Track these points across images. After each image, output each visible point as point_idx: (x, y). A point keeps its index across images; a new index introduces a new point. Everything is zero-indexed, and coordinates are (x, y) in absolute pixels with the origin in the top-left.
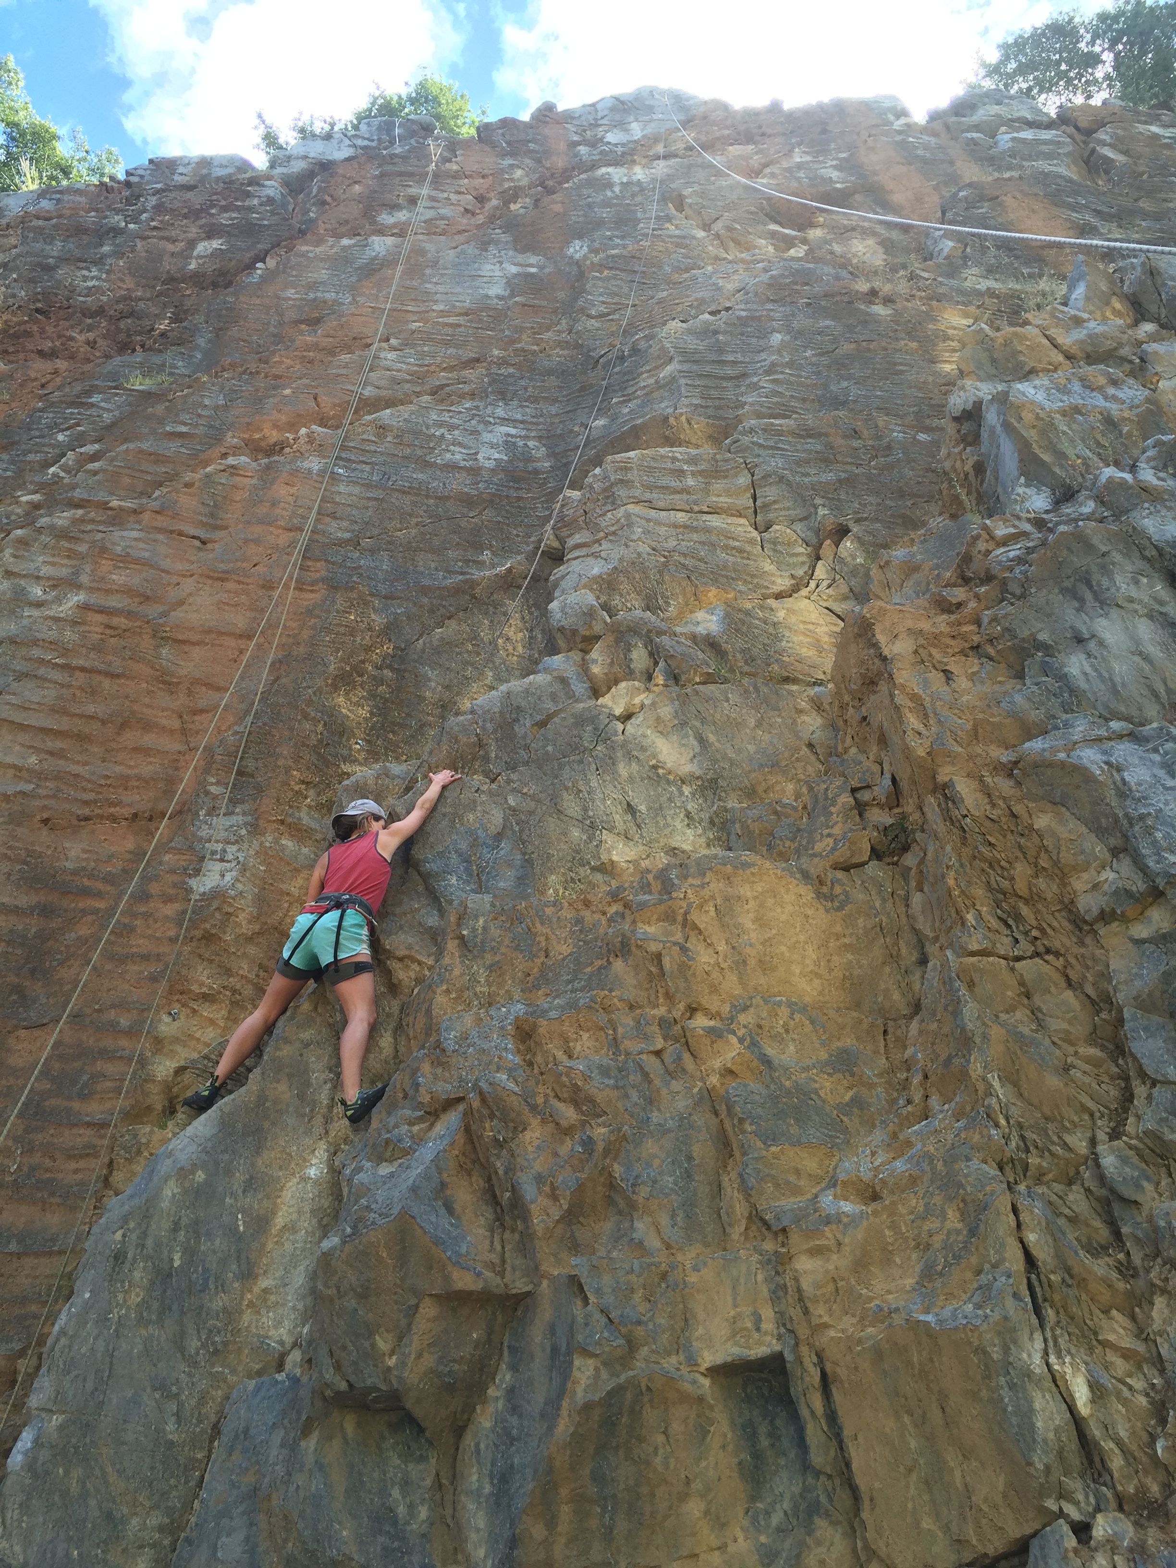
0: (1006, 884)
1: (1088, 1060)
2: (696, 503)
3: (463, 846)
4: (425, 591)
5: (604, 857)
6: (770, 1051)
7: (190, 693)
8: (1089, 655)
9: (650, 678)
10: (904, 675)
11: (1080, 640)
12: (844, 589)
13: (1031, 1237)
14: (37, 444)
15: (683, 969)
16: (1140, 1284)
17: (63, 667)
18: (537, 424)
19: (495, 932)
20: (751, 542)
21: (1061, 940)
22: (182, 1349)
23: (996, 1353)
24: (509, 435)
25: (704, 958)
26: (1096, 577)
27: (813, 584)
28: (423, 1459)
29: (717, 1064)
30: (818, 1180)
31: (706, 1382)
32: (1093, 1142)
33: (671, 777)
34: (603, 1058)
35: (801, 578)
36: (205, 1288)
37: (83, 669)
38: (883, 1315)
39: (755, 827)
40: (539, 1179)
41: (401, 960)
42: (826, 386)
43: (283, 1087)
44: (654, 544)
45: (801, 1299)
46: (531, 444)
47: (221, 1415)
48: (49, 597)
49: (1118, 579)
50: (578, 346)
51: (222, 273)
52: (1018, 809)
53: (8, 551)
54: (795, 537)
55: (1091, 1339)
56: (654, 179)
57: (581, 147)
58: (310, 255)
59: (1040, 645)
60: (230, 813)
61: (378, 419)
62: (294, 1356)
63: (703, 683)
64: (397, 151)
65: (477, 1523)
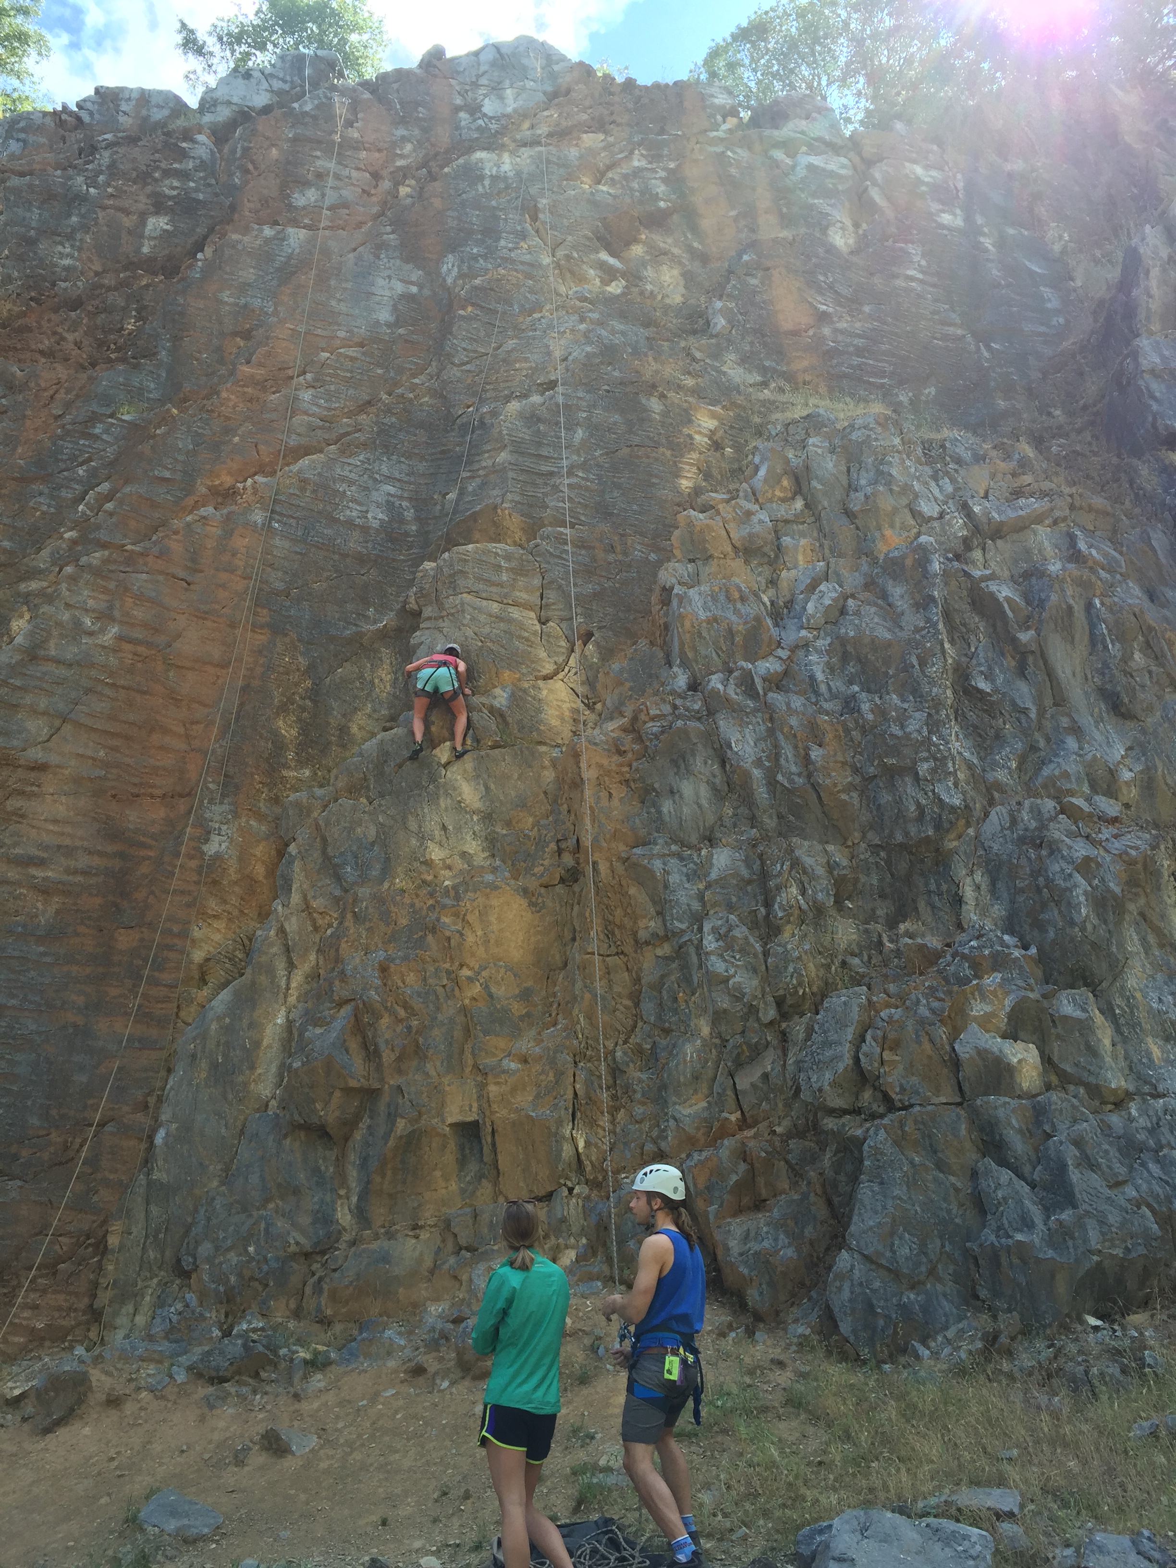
0: (611, 918)
1: (626, 1007)
2: (506, 596)
3: (354, 848)
4: (332, 639)
5: (427, 856)
6: (493, 990)
7: (189, 707)
8: (674, 802)
10: (589, 793)
11: (672, 792)
12: (584, 677)
13: (578, 1086)
15: (460, 945)
17: (113, 685)
18: (410, 483)
20: (535, 633)
21: (628, 949)
22: (225, 1098)
23: (553, 1130)
24: (389, 494)
25: (470, 939)
26: (688, 756)
27: (567, 669)
28: (332, 1149)
29: (469, 994)
30: (503, 1051)
31: (448, 1129)
33: (468, 809)
34: (419, 987)
35: (560, 665)
36: (233, 1072)
37: (123, 687)
38: (518, 1110)
39: (507, 848)
40: (387, 1042)
41: (321, 913)
42: (603, 492)
43: (263, 977)
45: (489, 1101)
46: (405, 504)
48: (96, 628)
49: (698, 759)
51: (170, 259)
52: (624, 883)
53: (64, 586)
54: (561, 633)
55: (592, 1124)
56: (519, 174)
57: (462, 115)
58: (240, 247)
59: (654, 790)
60: (221, 803)
61: (300, 471)
62: (273, 1103)
63: (493, 748)
64: (308, 108)
65: (353, 1174)
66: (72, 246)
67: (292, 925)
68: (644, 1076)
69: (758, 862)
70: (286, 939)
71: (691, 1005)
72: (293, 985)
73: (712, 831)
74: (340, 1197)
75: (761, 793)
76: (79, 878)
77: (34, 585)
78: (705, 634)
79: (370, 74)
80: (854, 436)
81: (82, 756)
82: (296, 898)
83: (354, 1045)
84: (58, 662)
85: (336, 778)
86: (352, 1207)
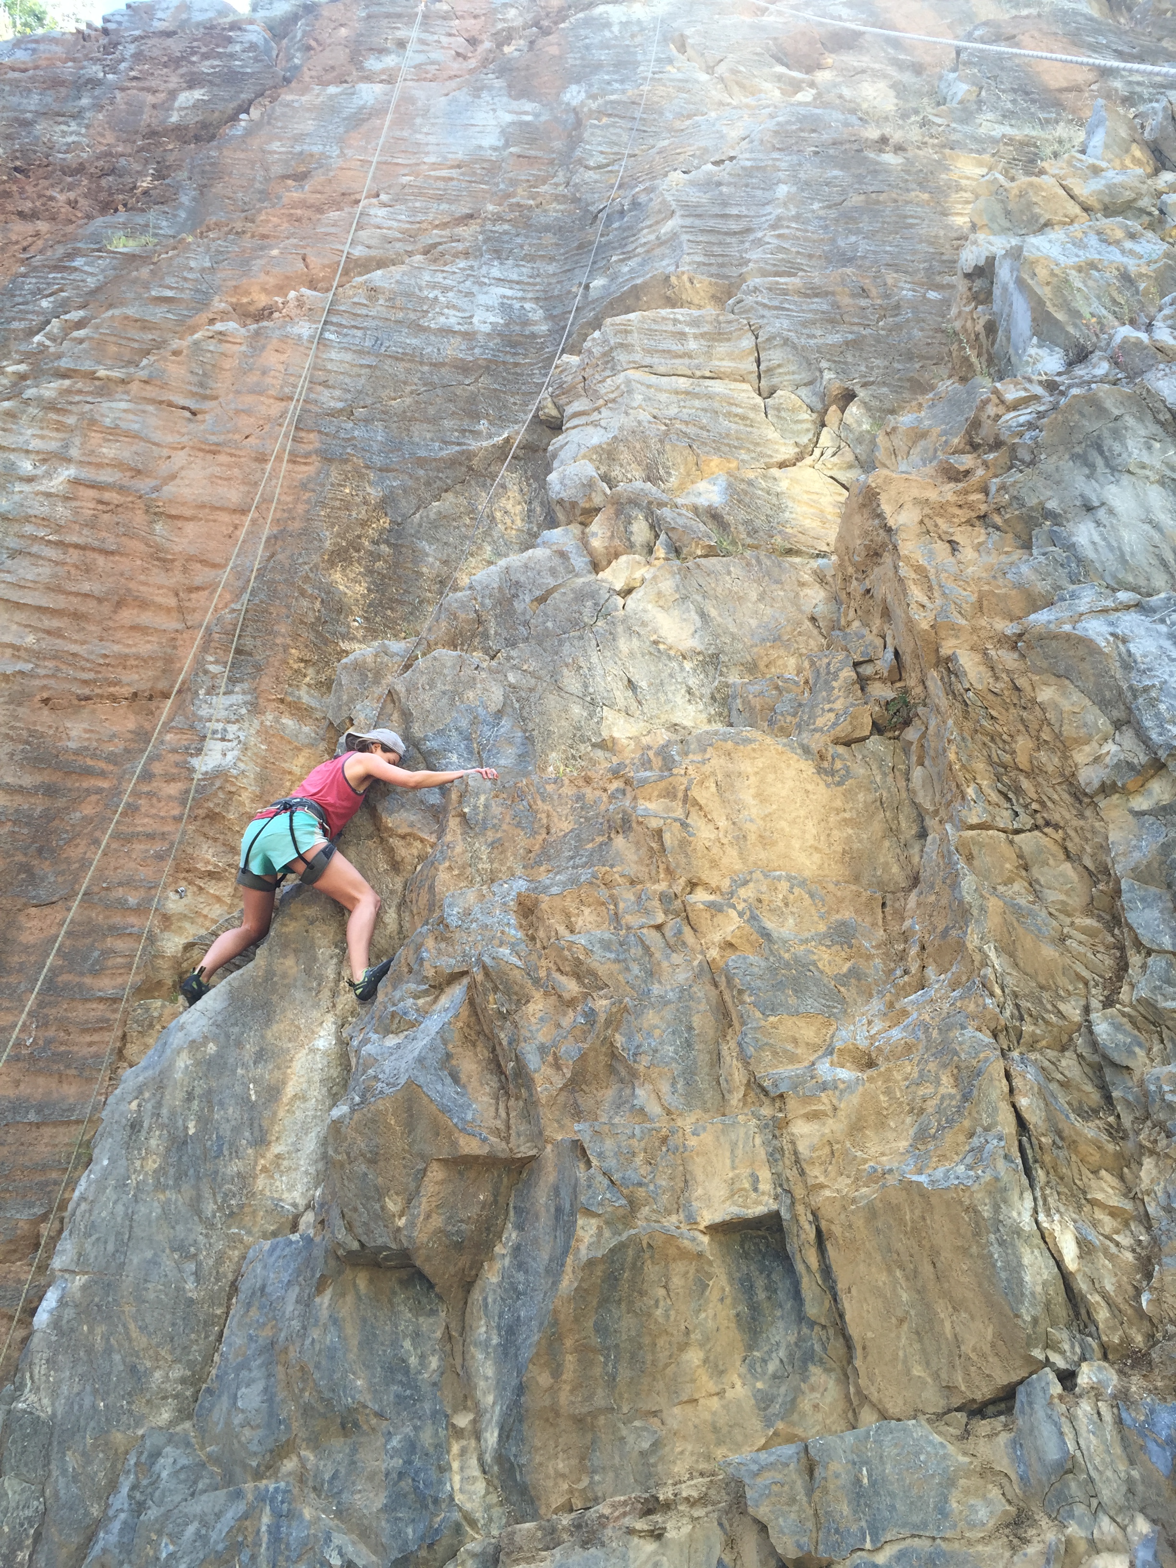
0: (1006, 758)
2: (698, 367)
3: (464, 723)
4: (421, 462)
5: (605, 734)
6: (770, 924)
7: (185, 570)
8: (1098, 523)
9: (651, 551)
10: (909, 546)
11: (1089, 508)
12: (849, 457)
13: (1023, 1102)
14: (21, 311)
15: (684, 844)
16: (1129, 1146)
17: (57, 544)
18: (535, 285)
19: (496, 810)
21: (1061, 812)
22: (199, 1213)
23: (986, 1212)
24: (505, 297)
26: (1108, 442)
27: (817, 452)
28: (433, 1312)
29: (717, 937)
30: (815, 1048)
31: (706, 1239)
32: (1087, 1010)
33: (672, 653)
34: (605, 933)
35: (805, 446)
36: (219, 1154)
38: (877, 1176)
40: (542, 1049)
41: (403, 837)
42: (833, 240)
43: (290, 962)
44: (655, 412)
45: (797, 1161)
47: (239, 1273)
48: (39, 472)
49: (1130, 443)
50: (575, 200)
51: (204, 125)
54: (800, 403)
55: (1080, 1198)
56: (654, 18)
58: (296, 105)
59: (1048, 514)
60: (229, 692)
61: (370, 283)
62: (306, 1217)
63: (705, 556)
65: (485, 1372)
66: (79, 124)
74: (459, 1433)
78: (1078, 284)
83: (469, 1064)
86: (488, 1458)
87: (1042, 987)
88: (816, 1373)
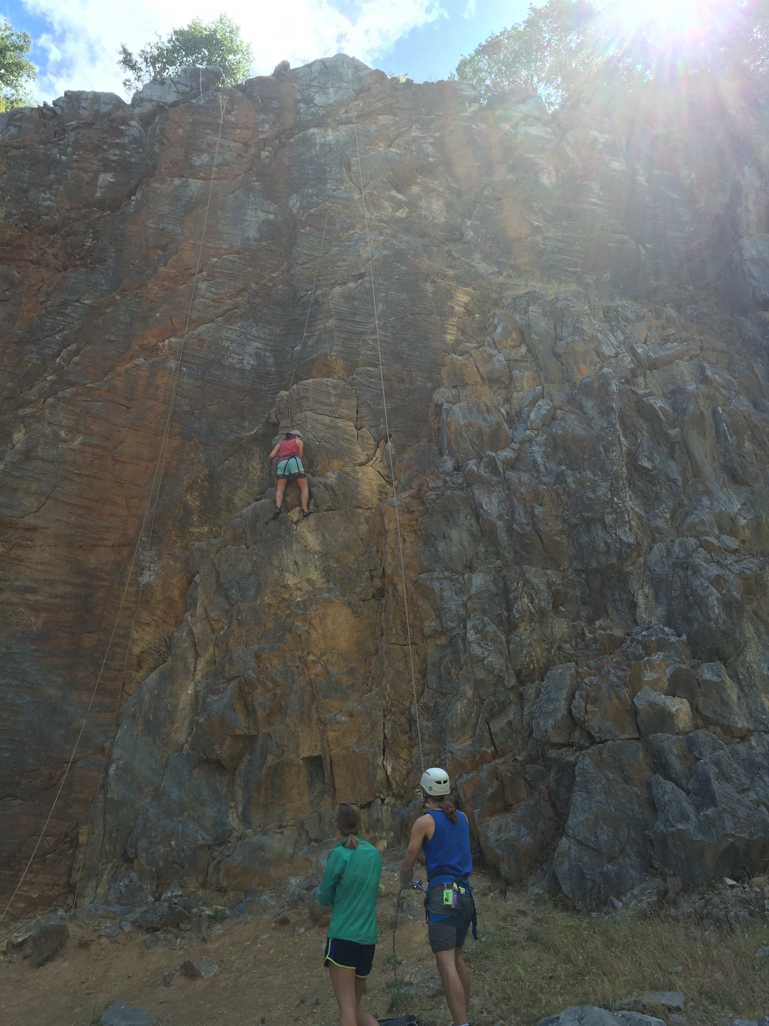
1: (417, 679)
2: (334, 412)
3: (238, 577)
4: (221, 442)
5: (285, 582)
6: (330, 669)
7: (129, 488)
8: (446, 543)
10: (390, 539)
11: (445, 537)
12: (386, 463)
13: (386, 731)
14: (48, 341)
15: (307, 640)
17: (80, 475)
19: (249, 618)
20: (353, 436)
21: (418, 640)
22: (155, 743)
23: (371, 760)
24: (257, 348)
25: (314, 635)
26: (454, 514)
27: (374, 459)
28: (225, 776)
29: (314, 672)
30: (337, 708)
31: (301, 761)
33: (311, 551)
34: (281, 667)
35: (370, 456)
36: (160, 726)
37: (86, 476)
38: (347, 748)
39: (338, 576)
40: (260, 704)
42: (396, 344)
43: (179, 663)
44: (315, 434)
45: (328, 742)
46: (267, 354)
47: (168, 762)
48: (68, 437)
49: (461, 515)
50: (291, 285)
51: (114, 200)
52: (414, 597)
54: (371, 436)
55: (396, 756)
56: (338, 142)
57: (301, 105)
58: (159, 192)
59: (433, 536)
60: (150, 550)
61: (199, 334)
62: (186, 746)
63: (327, 510)
64: (202, 102)
65: (239, 792)
66: (51, 193)
67: (197, 629)
68: (430, 724)
69: (502, 582)
70: (194, 638)
71: (460, 676)
72: (199, 668)
73: (471, 563)
74: (231, 807)
75: (503, 537)
76: (58, 601)
77: (28, 411)
78: (464, 434)
79: (241, 79)
80: (559, 305)
81: (60, 521)
82: (199, 611)
83: (239, 707)
84: (43, 460)
85: (225, 531)
86: (239, 814)
87: (400, 696)
88: (326, 796)
